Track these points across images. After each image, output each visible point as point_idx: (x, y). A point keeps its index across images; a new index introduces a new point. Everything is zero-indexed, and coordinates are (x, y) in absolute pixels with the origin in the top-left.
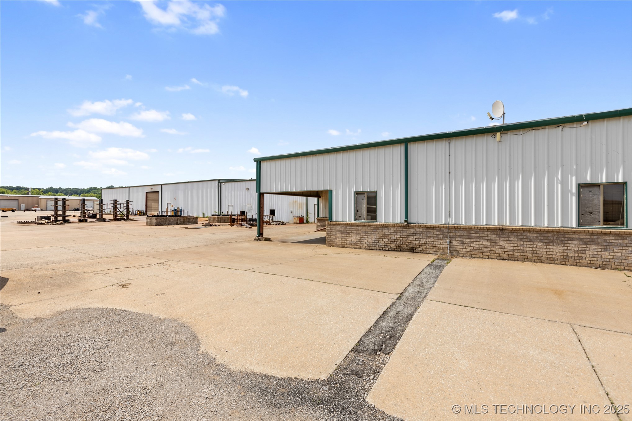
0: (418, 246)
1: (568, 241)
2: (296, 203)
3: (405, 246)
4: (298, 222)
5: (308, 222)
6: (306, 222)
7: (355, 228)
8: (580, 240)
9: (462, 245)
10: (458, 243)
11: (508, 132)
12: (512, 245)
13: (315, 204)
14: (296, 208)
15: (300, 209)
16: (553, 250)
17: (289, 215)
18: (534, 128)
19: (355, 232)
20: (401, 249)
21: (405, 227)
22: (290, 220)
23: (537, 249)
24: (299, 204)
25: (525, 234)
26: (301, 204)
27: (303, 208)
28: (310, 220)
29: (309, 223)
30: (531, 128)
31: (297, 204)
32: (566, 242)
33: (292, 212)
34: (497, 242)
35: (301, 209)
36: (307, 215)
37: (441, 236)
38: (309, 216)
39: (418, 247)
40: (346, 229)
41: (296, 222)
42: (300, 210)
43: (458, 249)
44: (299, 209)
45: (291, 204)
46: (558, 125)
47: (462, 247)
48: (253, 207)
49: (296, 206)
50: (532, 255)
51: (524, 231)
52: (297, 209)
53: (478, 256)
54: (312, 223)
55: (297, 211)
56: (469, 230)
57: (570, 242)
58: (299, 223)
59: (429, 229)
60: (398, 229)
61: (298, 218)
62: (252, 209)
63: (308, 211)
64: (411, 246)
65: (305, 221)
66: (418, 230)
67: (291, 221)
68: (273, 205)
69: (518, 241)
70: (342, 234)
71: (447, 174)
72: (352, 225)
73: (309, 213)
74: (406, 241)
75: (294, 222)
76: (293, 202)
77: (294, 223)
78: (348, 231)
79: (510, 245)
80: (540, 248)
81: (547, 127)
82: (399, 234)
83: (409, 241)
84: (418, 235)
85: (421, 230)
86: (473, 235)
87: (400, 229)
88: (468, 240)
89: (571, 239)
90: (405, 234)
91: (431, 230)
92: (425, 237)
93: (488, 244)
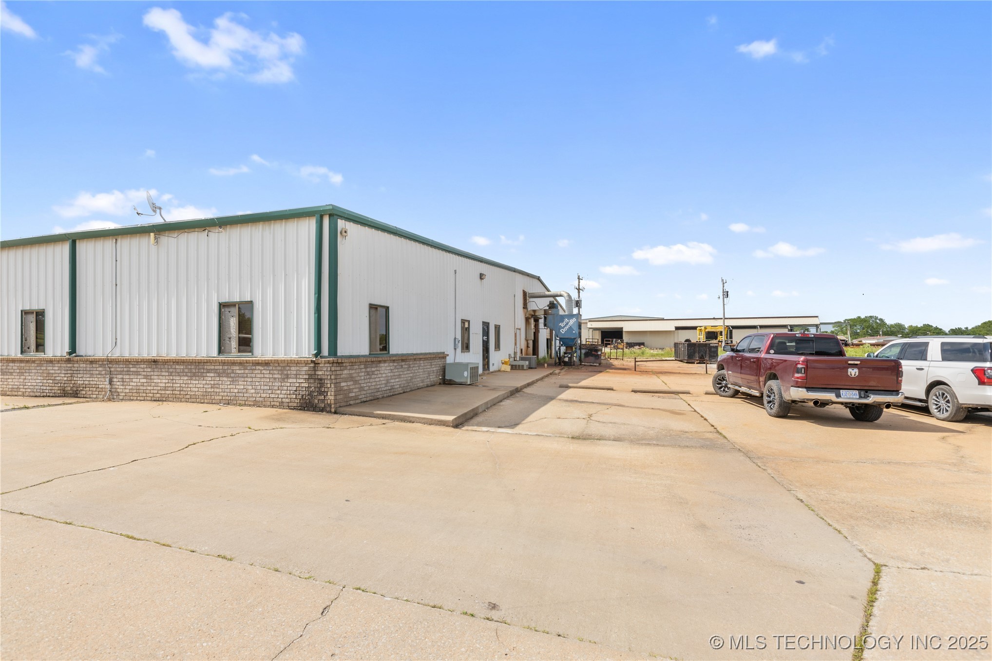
0: (82, 388)
1: (206, 373)
3: (69, 388)
7: (18, 365)
8: (215, 371)
9: (122, 383)
10: (119, 381)
11: (165, 234)
12: (164, 381)
16: (197, 386)
18: (186, 230)
19: (18, 371)
20: (65, 394)
21: (69, 361)
23: (184, 385)
25: (174, 367)
30: (183, 231)
32: (205, 375)
34: (152, 377)
37: (103, 372)
39: (82, 390)
43: (119, 390)
46: (204, 229)
47: (122, 387)
50: (179, 393)
51: (173, 362)
53: (135, 398)
56: (127, 362)
57: (208, 374)
59: (92, 364)
60: (62, 365)
64: (75, 389)
66: (82, 365)
69: (168, 375)
70: (3, 374)
71: (115, 286)
74: (70, 382)
78: (10, 371)
79: (161, 381)
80: (186, 384)
81: (196, 229)
82: (63, 372)
83: (73, 382)
84: (81, 372)
85: (85, 365)
86: (132, 369)
87: (65, 365)
88: (127, 377)
89: (209, 371)
90: (69, 372)
91: (94, 365)
92: (88, 376)
93: (145, 381)
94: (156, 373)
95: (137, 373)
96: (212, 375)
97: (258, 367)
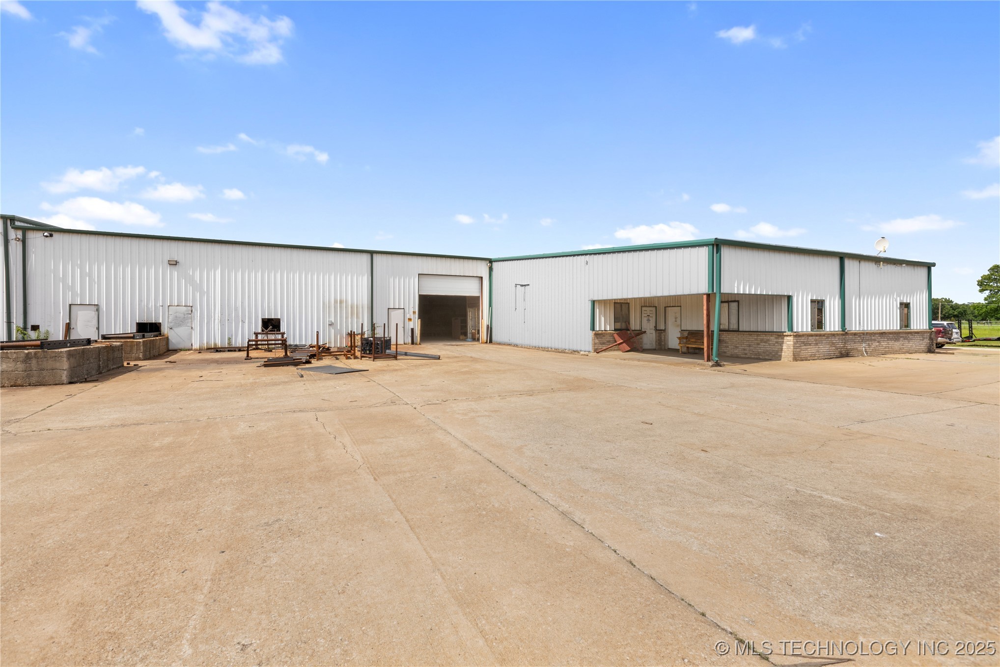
3: (844, 352)
7: (815, 338)
12: (885, 343)
19: (814, 342)
20: (841, 355)
21: (841, 334)
25: (889, 336)
33: (331, 325)
34: (881, 342)
37: (860, 340)
39: (850, 352)
40: (808, 340)
48: (197, 314)
51: (889, 333)
56: (871, 334)
59: (854, 336)
60: (837, 337)
62: (192, 318)
64: (847, 352)
66: (848, 337)
67: (330, 342)
69: (887, 340)
70: (805, 346)
72: (812, 335)
78: (810, 342)
80: (893, 344)
82: (840, 341)
83: (845, 347)
84: (850, 341)
85: (851, 337)
86: (873, 338)
87: (841, 337)
88: (870, 342)
89: (901, 337)
90: (844, 341)
91: (856, 336)
92: (853, 343)
93: (878, 344)
94: (882, 340)
95: (875, 340)
96: (902, 339)
97: (916, 335)
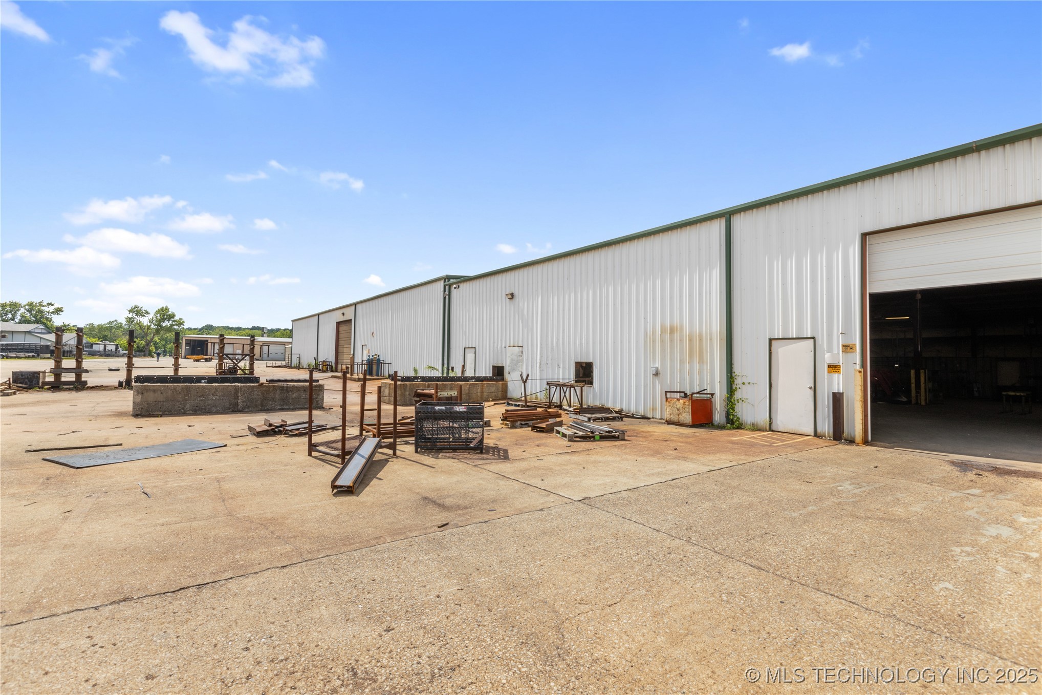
2: (677, 336)
4: (687, 417)
5: (732, 422)
6: (724, 420)
13: (770, 340)
14: (677, 356)
15: (696, 359)
17: (645, 386)
22: (650, 405)
24: (691, 340)
26: (701, 340)
27: (707, 356)
28: (746, 413)
29: (738, 428)
31: (681, 340)
33: (657, 374)
35: (701, 361)
36: (731, 390)
38: (738, 395)
41: (675, 418)
42: (697, 366)
44: (691, 362)
45: (654, 341)
48: (525, 357)
49: (677, 349)
52: (682, 362)
54: (756, 428)
55: (681, 370)
58: (694, 425)
61: (688, 403)
62: (522, 361)
63: (737, 369)
65: (718, 416)
67: (654, 409)
68: (587, 343)
73: (738, 381)
75: (667, 416)
76: (663, 330)
77: (669, 422)
